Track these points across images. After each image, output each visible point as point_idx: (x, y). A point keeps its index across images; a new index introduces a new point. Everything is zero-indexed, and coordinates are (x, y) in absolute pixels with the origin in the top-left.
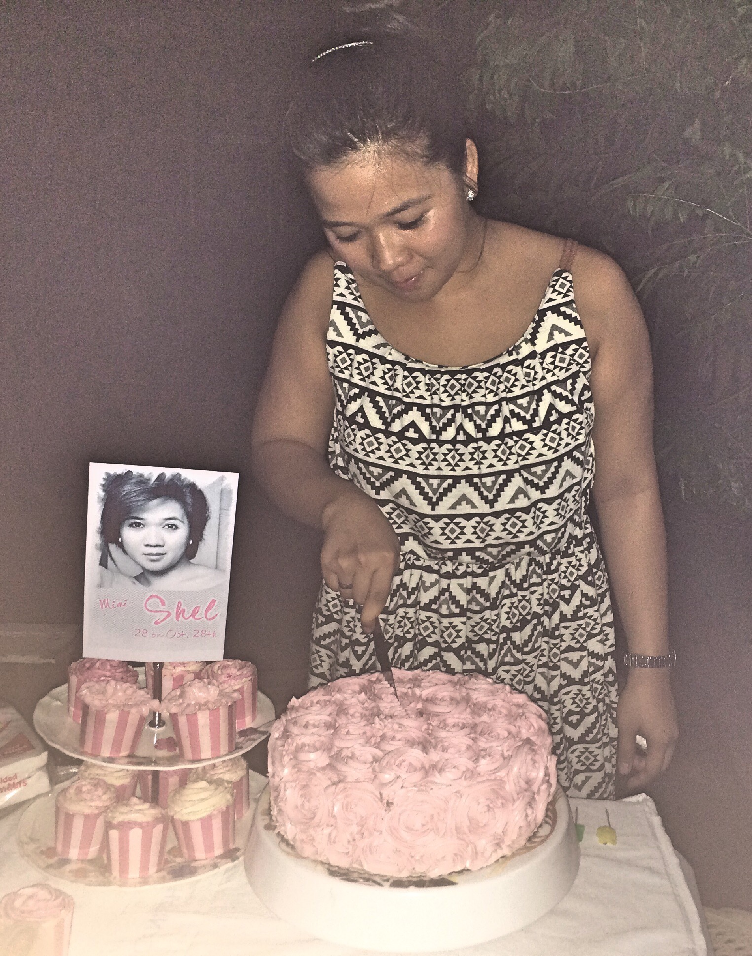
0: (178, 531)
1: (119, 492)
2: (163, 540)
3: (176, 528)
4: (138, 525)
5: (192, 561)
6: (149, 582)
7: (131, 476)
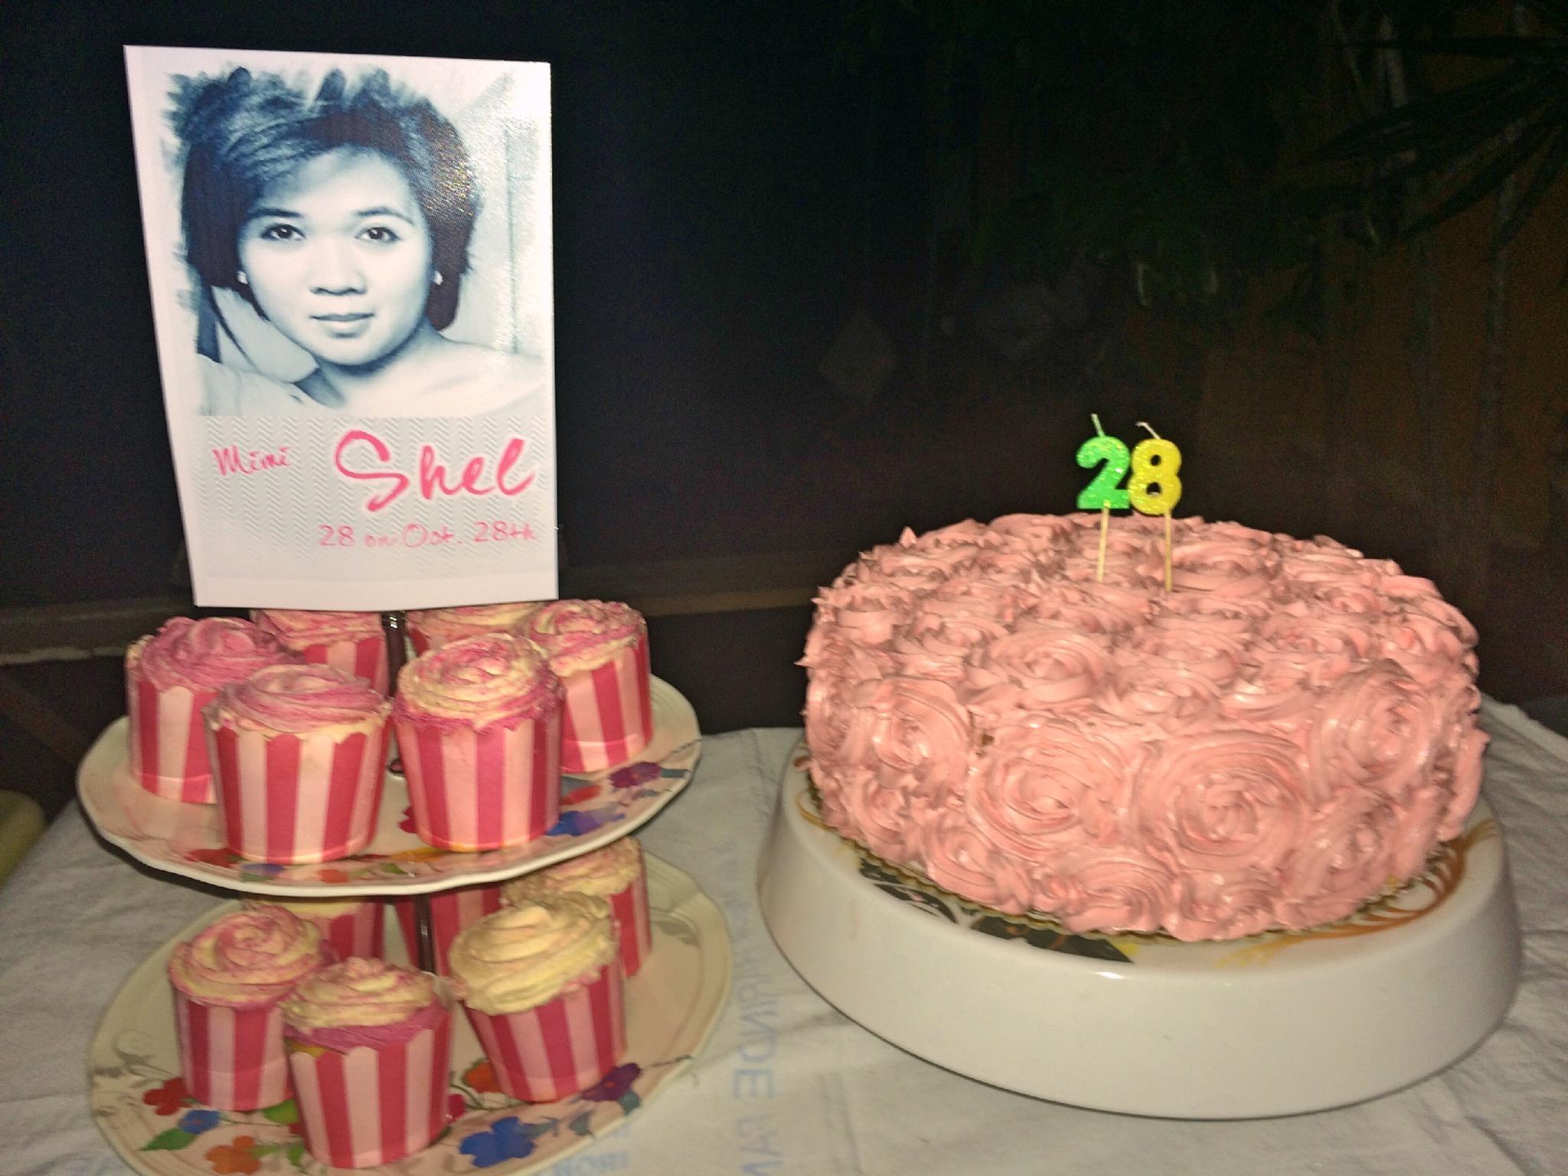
0: (398, 244)
1: (221, 136)
2: (360, 275)
3: (394, 237)
4: (286, 232)
5: (446, 333)
6: (338, 396)
7: (246, 84)
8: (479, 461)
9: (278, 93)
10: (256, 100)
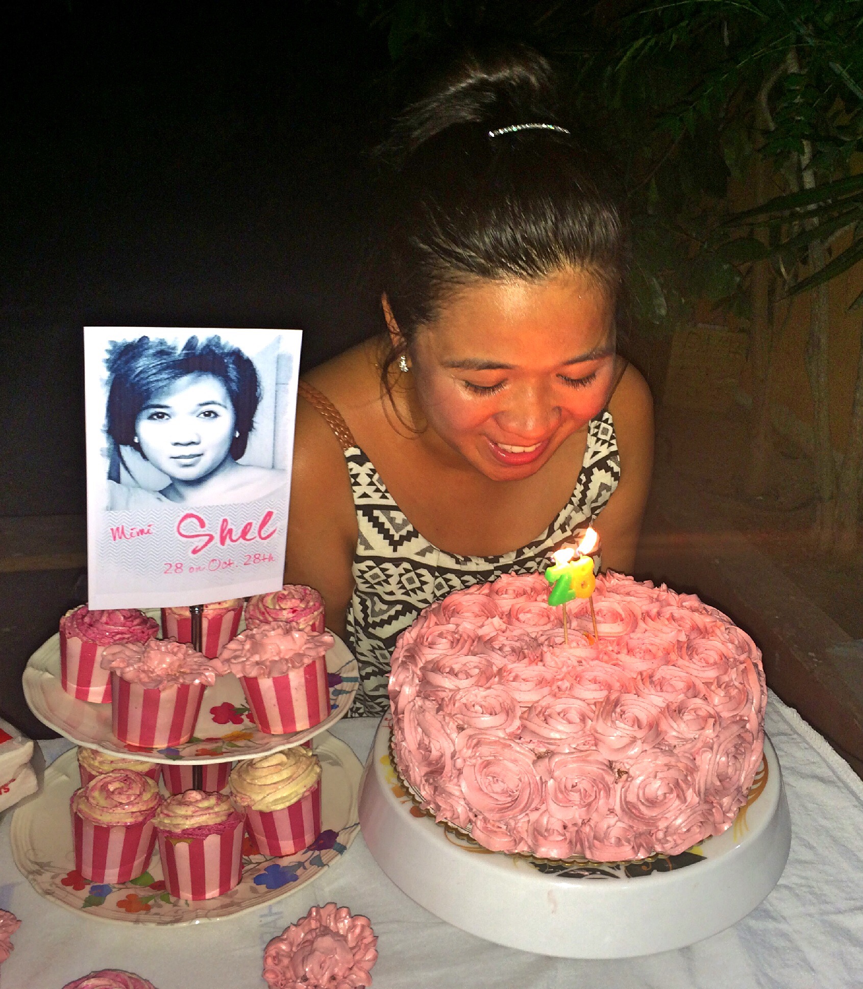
0: (218, 419)
1: (132, 370)
2: (198, 435)
3: (216, 415)
4: (161, 416)
5: (239, 461)
6: (181, 497)
7: (147, 343)
8: (250, 524)
9: (163, 347)
10: (151, 351)
